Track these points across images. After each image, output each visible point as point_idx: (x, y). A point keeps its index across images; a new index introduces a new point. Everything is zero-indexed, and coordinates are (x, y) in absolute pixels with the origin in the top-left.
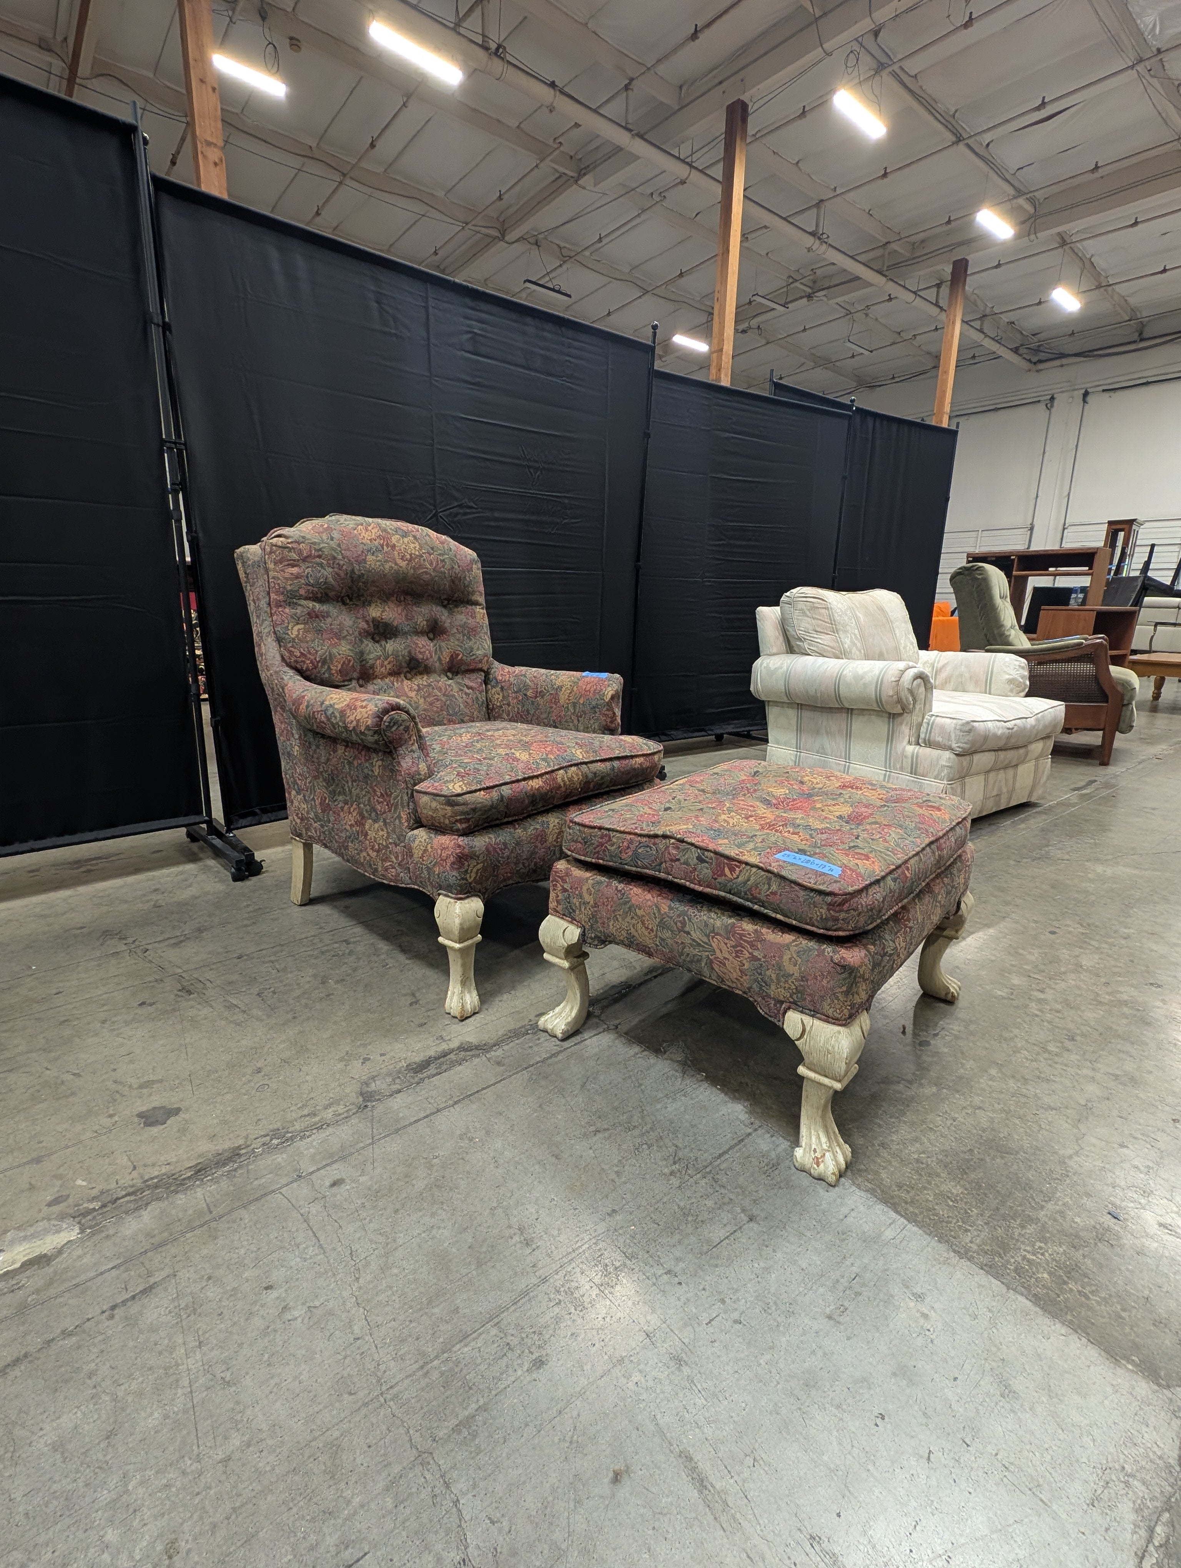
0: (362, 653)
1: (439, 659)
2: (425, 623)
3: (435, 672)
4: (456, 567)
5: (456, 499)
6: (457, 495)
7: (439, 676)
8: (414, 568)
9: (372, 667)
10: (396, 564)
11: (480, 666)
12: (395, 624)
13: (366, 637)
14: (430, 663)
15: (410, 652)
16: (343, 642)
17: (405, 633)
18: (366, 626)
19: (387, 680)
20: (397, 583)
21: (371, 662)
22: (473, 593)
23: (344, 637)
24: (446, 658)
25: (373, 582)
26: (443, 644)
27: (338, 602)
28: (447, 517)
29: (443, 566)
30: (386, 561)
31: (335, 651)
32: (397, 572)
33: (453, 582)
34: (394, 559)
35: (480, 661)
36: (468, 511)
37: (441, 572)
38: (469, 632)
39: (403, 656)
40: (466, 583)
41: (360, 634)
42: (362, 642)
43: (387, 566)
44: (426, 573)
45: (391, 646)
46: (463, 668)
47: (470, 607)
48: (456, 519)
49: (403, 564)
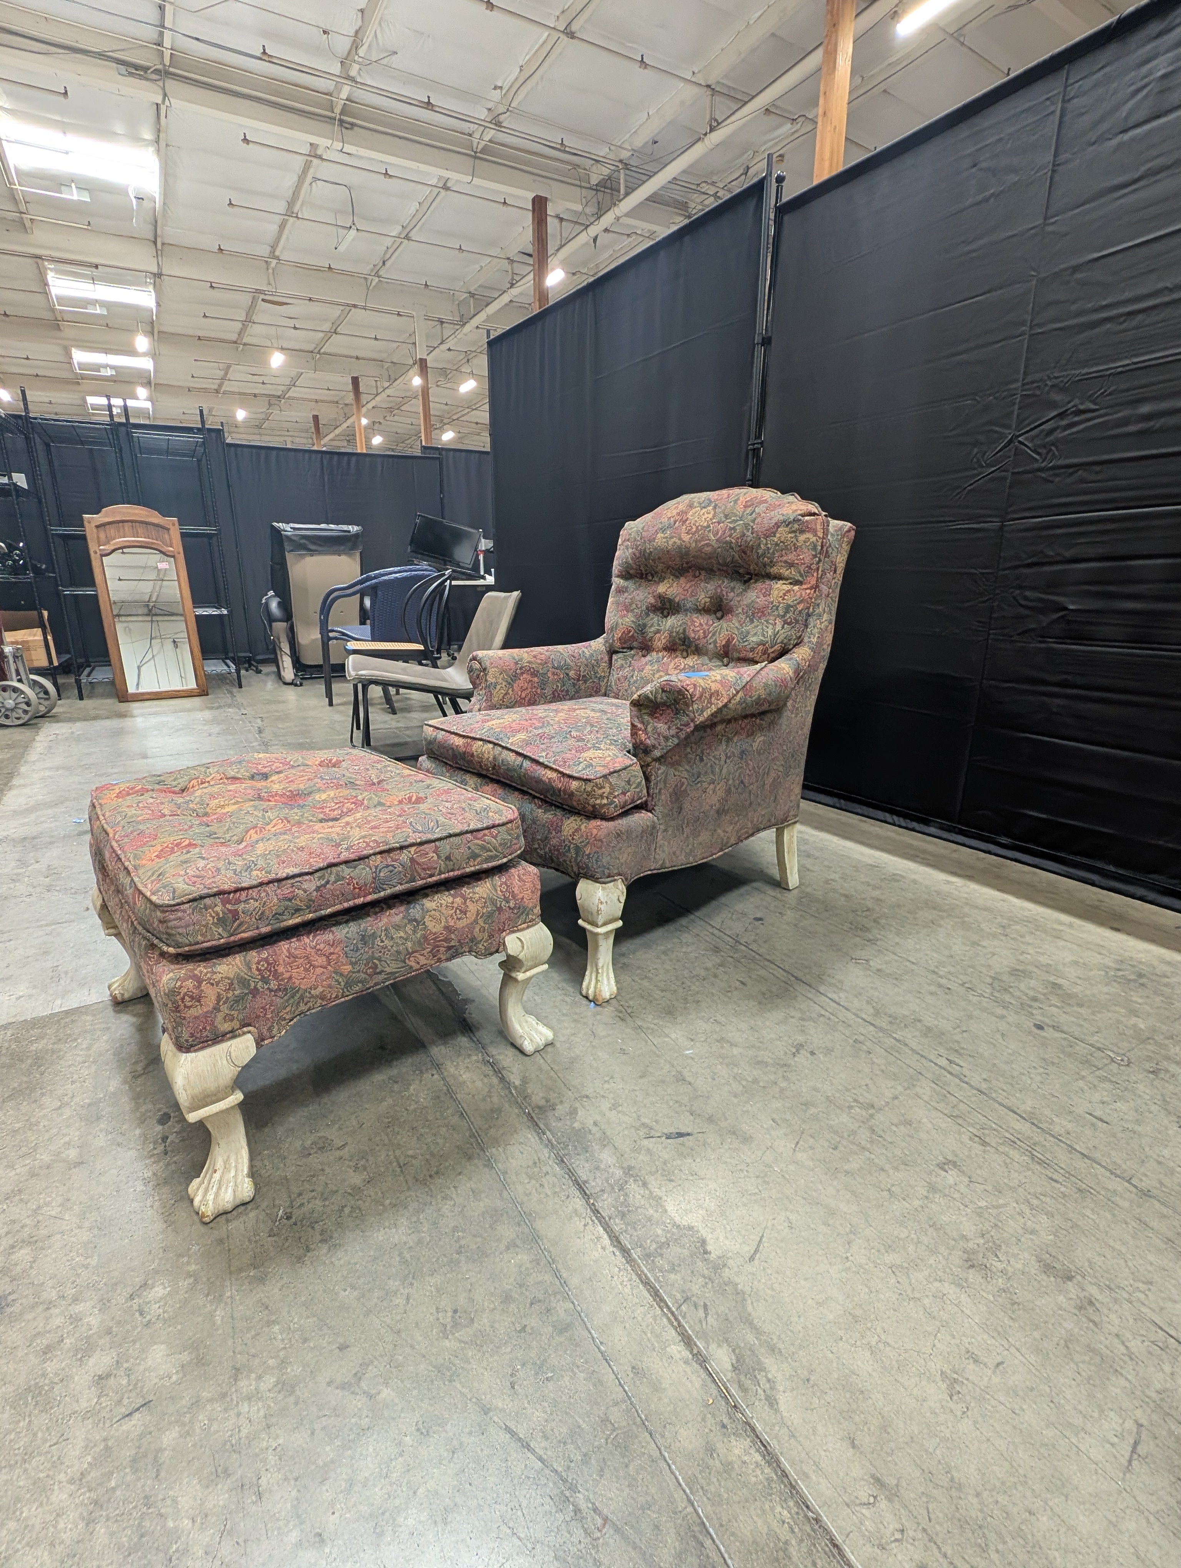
0: (645, 625)
1: (715, 642)
2: (708, 600)
3: (706, 654)
4: (749, 533)
5: (1053, 405)
6: (1057, 397)
7: (710, 660)
8: (696, 541)
9: (651, 639)
10: (680, 539)
11: (751, 655)
12: (677, 600)
13: (654, 612)
14: (702, 643)
15: (684, 630)
16: (630, 614)
17: (686, 610)
18: (653, 601)
19: (660, 654)
20: (682, 557)
21: (650, 635)
22: (772, 564)
23: (632, 611)
24: (721, 641)
25: (659, 558)
26: (725, 625)
27: (641, 578)
28: (1032, 439)
29: (730, 536)
30: (672, 538)
31: (620, 621)
32: (679, 547)
33: (745, 553)
34: (680, 535)
35: (752, 650)
36: (1076, 419)
37: (726, 542)
38: (753, 614)
39: (677, 633)
40: (760, 552)
41: (647, 608)
42: (648, 615)
43: (670, 543)
44: (708, 545)
45: (671, 622)
46: (736, 655)
47: (768, 582)
48: (1051, 438)
49: (686, 538)
